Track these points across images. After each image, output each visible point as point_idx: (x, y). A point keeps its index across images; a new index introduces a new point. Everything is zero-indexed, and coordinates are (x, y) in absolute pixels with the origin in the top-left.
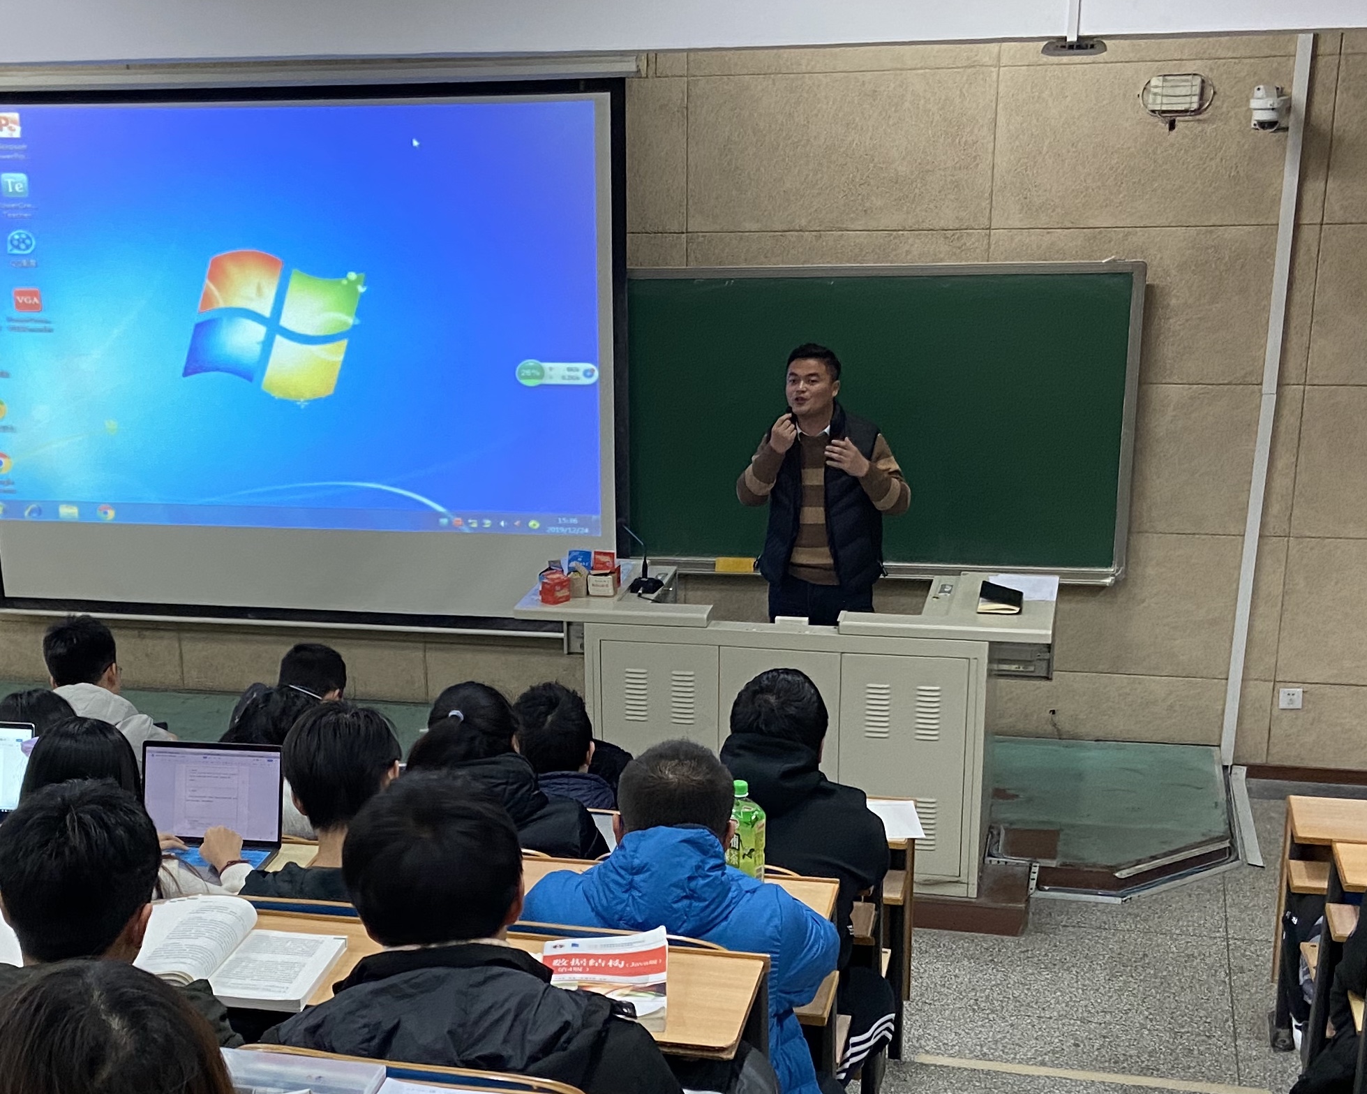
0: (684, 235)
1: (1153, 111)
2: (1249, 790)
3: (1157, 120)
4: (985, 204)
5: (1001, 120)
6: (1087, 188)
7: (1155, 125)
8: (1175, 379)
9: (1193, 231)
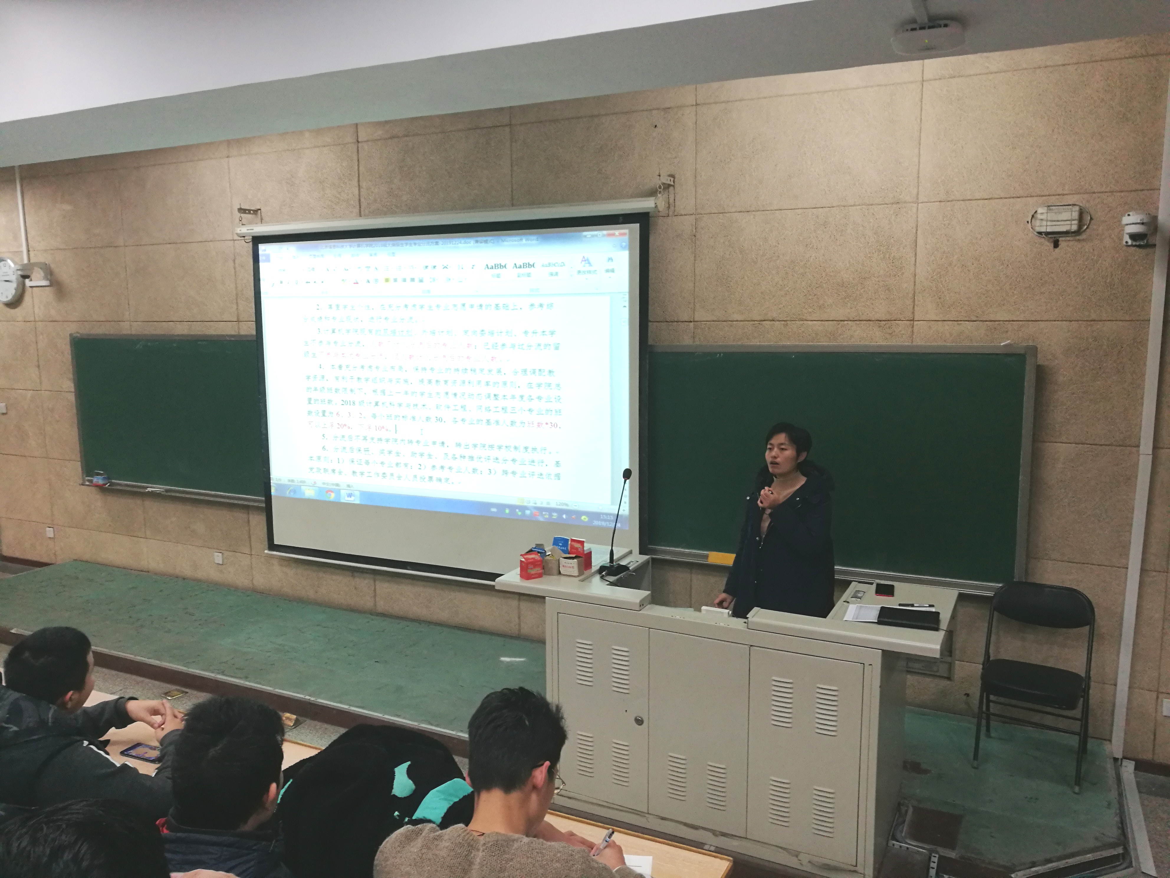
0: (692, 324)
1: (1040, 233)
2: (1138, 784)
3: (1043, 240)
4: (909, 302)
5: (920, 242)
6: (987, 291)
7: (1041, 244)
8: (1064, 439)
9: (1075, 325)
